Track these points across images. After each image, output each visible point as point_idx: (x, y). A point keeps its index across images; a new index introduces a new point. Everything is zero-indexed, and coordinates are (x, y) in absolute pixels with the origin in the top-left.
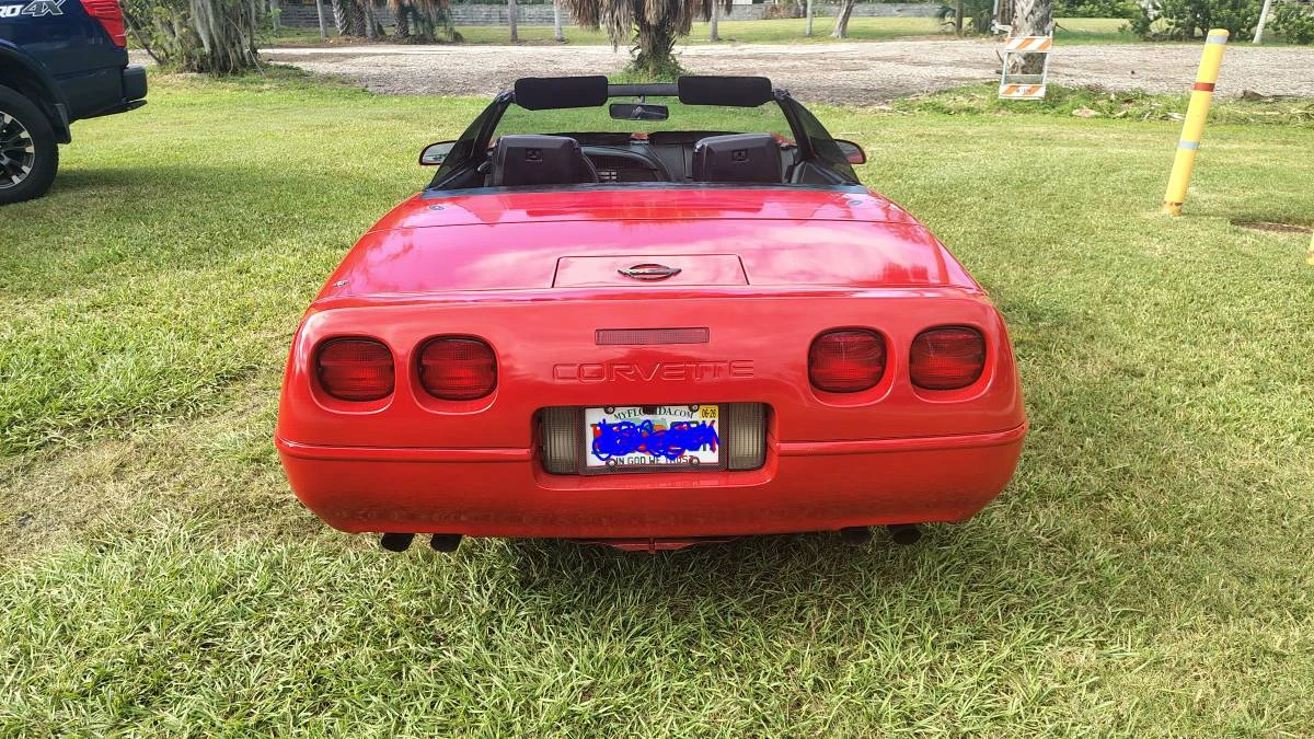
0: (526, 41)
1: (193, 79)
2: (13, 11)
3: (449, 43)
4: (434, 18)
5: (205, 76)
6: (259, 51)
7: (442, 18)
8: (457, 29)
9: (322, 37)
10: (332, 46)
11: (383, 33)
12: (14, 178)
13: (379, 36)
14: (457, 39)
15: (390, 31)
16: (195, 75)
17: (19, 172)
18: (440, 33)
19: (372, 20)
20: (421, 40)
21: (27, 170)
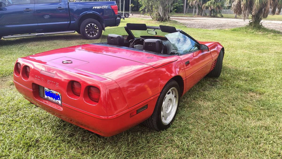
0: (238, 18)
1: (156, 22)
2: (99, 8)
3: (220, 18)
4: (218, 12)
5: (158, 21)
6: (170, 17)
7: (220, 12)
8: (223, 15)
9: (193, 15)
10: (194, 17)
11: (206, 15)
12: (94, 35)
13: (205, 16)
14: (222, 17)
15: (208, 14)
16: (157, 21)
17: (95, 34)
18: (219, 15)
19: (204, 12)
20: (214, 17)
21: (97, 34)
